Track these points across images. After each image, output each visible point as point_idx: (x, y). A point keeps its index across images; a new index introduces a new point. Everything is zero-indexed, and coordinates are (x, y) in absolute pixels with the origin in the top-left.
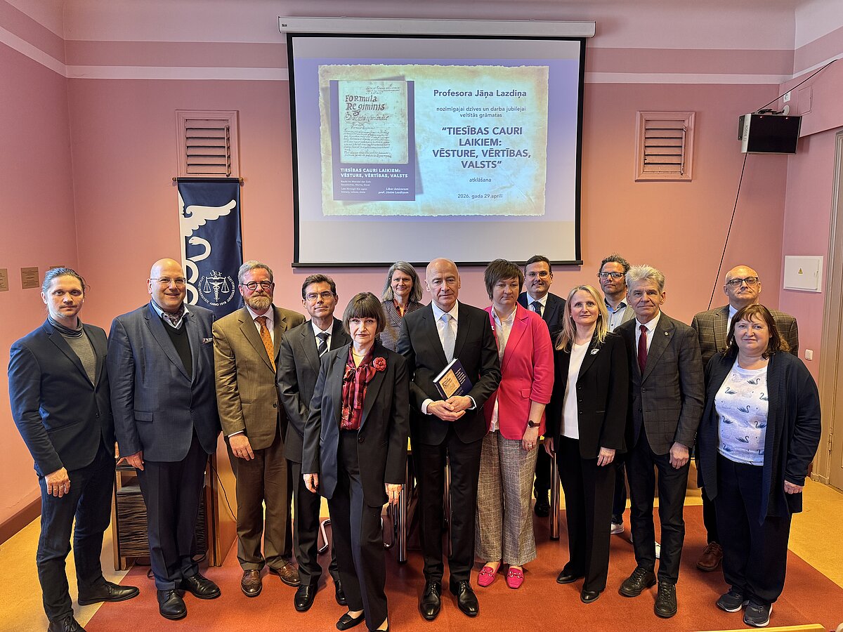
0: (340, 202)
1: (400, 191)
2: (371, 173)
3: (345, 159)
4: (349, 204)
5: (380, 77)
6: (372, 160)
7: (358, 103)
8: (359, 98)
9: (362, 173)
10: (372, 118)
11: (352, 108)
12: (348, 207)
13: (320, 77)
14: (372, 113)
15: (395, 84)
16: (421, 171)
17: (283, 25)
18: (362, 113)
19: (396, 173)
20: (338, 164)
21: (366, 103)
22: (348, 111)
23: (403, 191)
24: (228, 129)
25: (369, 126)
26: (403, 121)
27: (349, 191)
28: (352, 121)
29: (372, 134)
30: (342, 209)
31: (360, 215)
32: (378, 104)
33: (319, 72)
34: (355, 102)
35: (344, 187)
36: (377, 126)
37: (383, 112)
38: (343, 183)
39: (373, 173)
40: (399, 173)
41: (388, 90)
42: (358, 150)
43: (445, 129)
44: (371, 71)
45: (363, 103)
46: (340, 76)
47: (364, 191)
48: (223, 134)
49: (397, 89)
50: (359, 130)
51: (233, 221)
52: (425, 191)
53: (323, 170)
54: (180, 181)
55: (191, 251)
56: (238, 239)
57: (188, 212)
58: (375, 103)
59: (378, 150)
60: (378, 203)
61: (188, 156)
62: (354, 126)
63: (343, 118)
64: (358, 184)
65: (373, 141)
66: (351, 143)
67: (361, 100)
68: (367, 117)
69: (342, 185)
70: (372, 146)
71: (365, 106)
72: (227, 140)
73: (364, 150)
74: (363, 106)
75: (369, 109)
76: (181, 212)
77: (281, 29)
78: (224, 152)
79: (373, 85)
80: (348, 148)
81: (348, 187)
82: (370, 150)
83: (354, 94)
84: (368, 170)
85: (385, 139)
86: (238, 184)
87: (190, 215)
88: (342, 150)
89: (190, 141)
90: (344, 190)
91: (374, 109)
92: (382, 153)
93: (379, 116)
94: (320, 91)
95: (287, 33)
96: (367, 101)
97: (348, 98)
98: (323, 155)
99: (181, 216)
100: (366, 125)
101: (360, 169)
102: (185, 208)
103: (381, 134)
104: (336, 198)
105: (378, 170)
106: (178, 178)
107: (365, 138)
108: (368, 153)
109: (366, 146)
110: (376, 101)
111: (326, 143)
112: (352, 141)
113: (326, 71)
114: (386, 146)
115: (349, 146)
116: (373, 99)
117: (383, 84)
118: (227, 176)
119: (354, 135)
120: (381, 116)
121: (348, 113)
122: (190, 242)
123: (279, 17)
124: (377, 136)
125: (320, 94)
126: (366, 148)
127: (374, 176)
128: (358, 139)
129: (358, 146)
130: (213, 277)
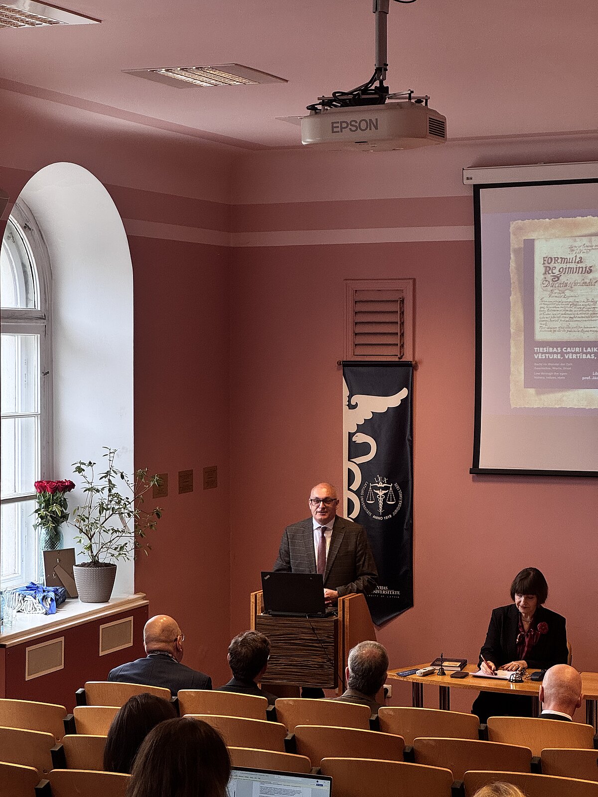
0: (532, 391)
2: (573, 353)
3: (540, 335)
4: (543, 393)
5: (587, 232)
6: (575, 337)
7: (558, 266)
8: (559, 260)
9: (562, 354)
10: (576, 284)
11: (550, 272)
12: (542, 397)
13: (512, 235)
14: (576, 277)
17: (468, 179)
18: (563, 279)
20: (530, 342)
21: (568, 265)
22: (546, 276)
24: (402, 301)
25: (572, 294)
27: (545, 376)
28: (549, 288)
29: (574, 304)
30: (534, 400)
31: (557, 407)
32: (584, 267)
33: (511, 230)
34: (555, 265)
35: (537, 371)
36: (582, 294)
37: (591, 276)
38: (537, 367)
39: (576, 353)
42: (557, 325)
44: (576, 226)
45: (564, 266)
46: (537, 233)
47: (563, 376)
48: (396, 307)
50: (558, 299)
51: (404, 413)
53: (513, 350)
54: (346, 365)
55: (356, 450)
56: (408, 436)
57: (353, 403)
58: (579, 265)
59: (582, 324)
60: (582, 392)
61: (356, 334)
62: (553, 295)
63: (539, 284)
64: (556, 366)
65: (576, 313)
66: (548, 316)
67: (563, 262)
68: (569, 282)
69: (535, 368)
70: (575, 319)
71: (567, 269)
72: (400, 314)
73: (565, 325)
74: (564, 270)
75: (572, 273)
76: (345, 402)
77: (465, 182)
78: (396, 329)
79: (579, 243)
80: (545, 322)
81: (543, 371)
82: (573, 324)
83: (554, 255)
84: (569, 350)
85: (592, 309)
86: (411, 368)
87: (355, 407)
88: (537, 325)
89: (358, 316)
90: (538, 375)
91: (578, 273)
92: (588, 328)
93: (585, 280)
94: (511, 253)
95: (474, 185)
96: (569, 263)
97: (545, 261)
98: (512, 331)
99: (345, 408)
100: (568, 293)
101: (559, 349)
102: (350, 397)
103: (587, 303)
104: (527, 385)
105: (582, 350)
106: (343, 362)
107: (567, 309)
108: (570, 328)
109: (567, 319)
110: (581, 262)
111: (517, 316)
112: (549, 313)
113: (520, 229)
114: (593, 319)
115: (546, 319)
116: (578, 259)
117: (590, 241)
118: (399, 358)
119: (553, 306)
120: (588, 281)
121: (545, 278)
122: (354, 439)
123: (463, 169)
124: (582, 307)
125: (512, 256)
126: (567, 321)
127: (577, 357)
128: (558, 311)
129: (557, 319)
130: (378, 483)
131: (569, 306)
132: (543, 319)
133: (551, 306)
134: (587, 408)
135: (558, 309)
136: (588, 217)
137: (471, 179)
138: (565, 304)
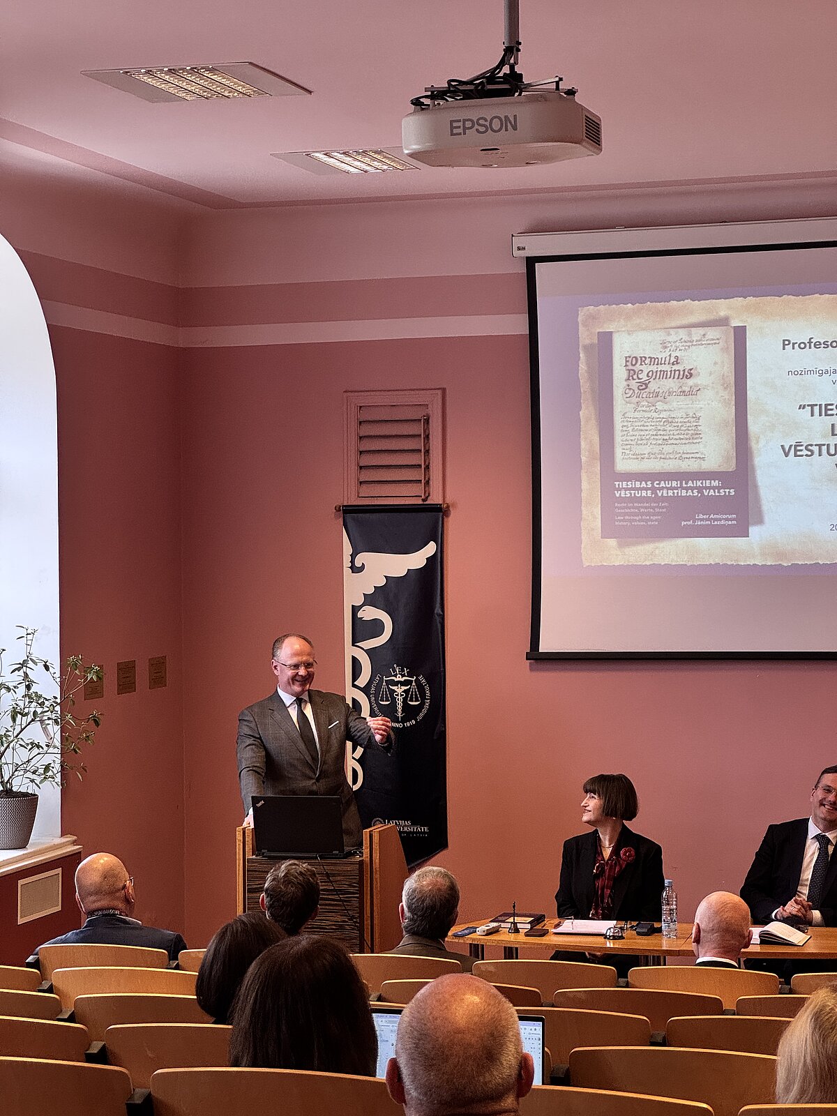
0: (612, 542)
1: (720, 520)
2: (668, 489)
3: (623, 464)
4: (628, 545)
5: (685, 321)
6: (671, 466)
7: (646, 369)
8: (648, 361)
9: (654, 490)
10: (670, 393)
11: (635, 377)
12: (627, 550)
13: (581, 328)
14: (670, 384)
15: (713, 333)
16: (759, 484)
17: (519, 249)
18: (653, 386)
19: (714, 488)
20: (609, 474)
21: (660, 368)
22: (628, 382)
23: (727, 519)
24: (427, 421)
25: (666, 407)
26: (727, 397)
27: (630, 521)
28: (634, 399)
29: (669, 421)
30: (616, 554)
31: (648, 564)
32: (682, 369)
33: (580, 319)
34: (641, 367)
35: (620, 514)
36: (679, 407)
37: (691, 382)
38: (619, 508)
39: (672, 488)
40: (719, 488)
41: (699, 343)
42: (646, 450)
43: (802, 407)
44: (669, 313)
45: (654, 368)
46: (615, 323)
47: (656, 520)
48: (418, 429)
49: (715, 342)
50: (646, 415)
51: (431, 576)
52: (766, 519)
53: (585, 485)
54: (348, 511)
55: (363, 630)
56: (438, 610)
57: (358, 564)
58: (675, 367)
59: (681, 449)
60: (681, 542)
61: (361, 468)
62: (640, 409)
63: (620, 395)
64: (646, 508)
65: (671, 433)
66: (633, 438)
67: (652, 363)
68: (661, 391)
69: (617, 510)
70: (670, 442)
71: (658, 373)
72: (424, 438)
73: (656, 449)
74: (655, 374)
75: (666, 378)
76: (347, 563)
77: (516, 253)
78: (418, 459)
79: (673, 337)
80: (629, 446)
81: (626, 514)
82: (667, 449)
83: (639, 354)
84: (662, 484)
85: (693, 428)
86: (441, 514)
87: (362, 568)
88: (618, 451)
89: (365, 441)
90: (620, 521)
91: (674, 378)
92: (687, 453)
93: (684, 388)
94: (581, 351)
95: (527, 257)
96: (661, 364)
97: (628, 361)
98: (584, 459)
99: (347, 571)
100: (660, 406)
101: (649, 483)
102: (353, 556)
103: (687, 420)
104: (606, 534)
105: (681, 484)
106: (343, 506)
107: (659, 428)
108: (664, 454)
109: (660, 442)
110: (677, 363)
111: (589, 438)
112: (635, 433)
113: (593, 317)
114: (695, 441)
115: (630, 442)
116: (673, 360)
117: (690, 334)
118: (423, 500)
119: (640, 424)
120: (687, 389)
121: (628, 385)
122: (360, 615)
123: (513, 236)
124: (680, 425)
125: (581, 355)
126: (659, 444)
127: (674, 493)
128: (646, 430)
129: (645, 442)
130: (395, 676)
131: (662, 424)
132: (627, 443)
133: (637, 424)
134: (689, 564)
135: (645, 428)
136: (686, 301)
137: (524, 249)
138: (657, 422)
